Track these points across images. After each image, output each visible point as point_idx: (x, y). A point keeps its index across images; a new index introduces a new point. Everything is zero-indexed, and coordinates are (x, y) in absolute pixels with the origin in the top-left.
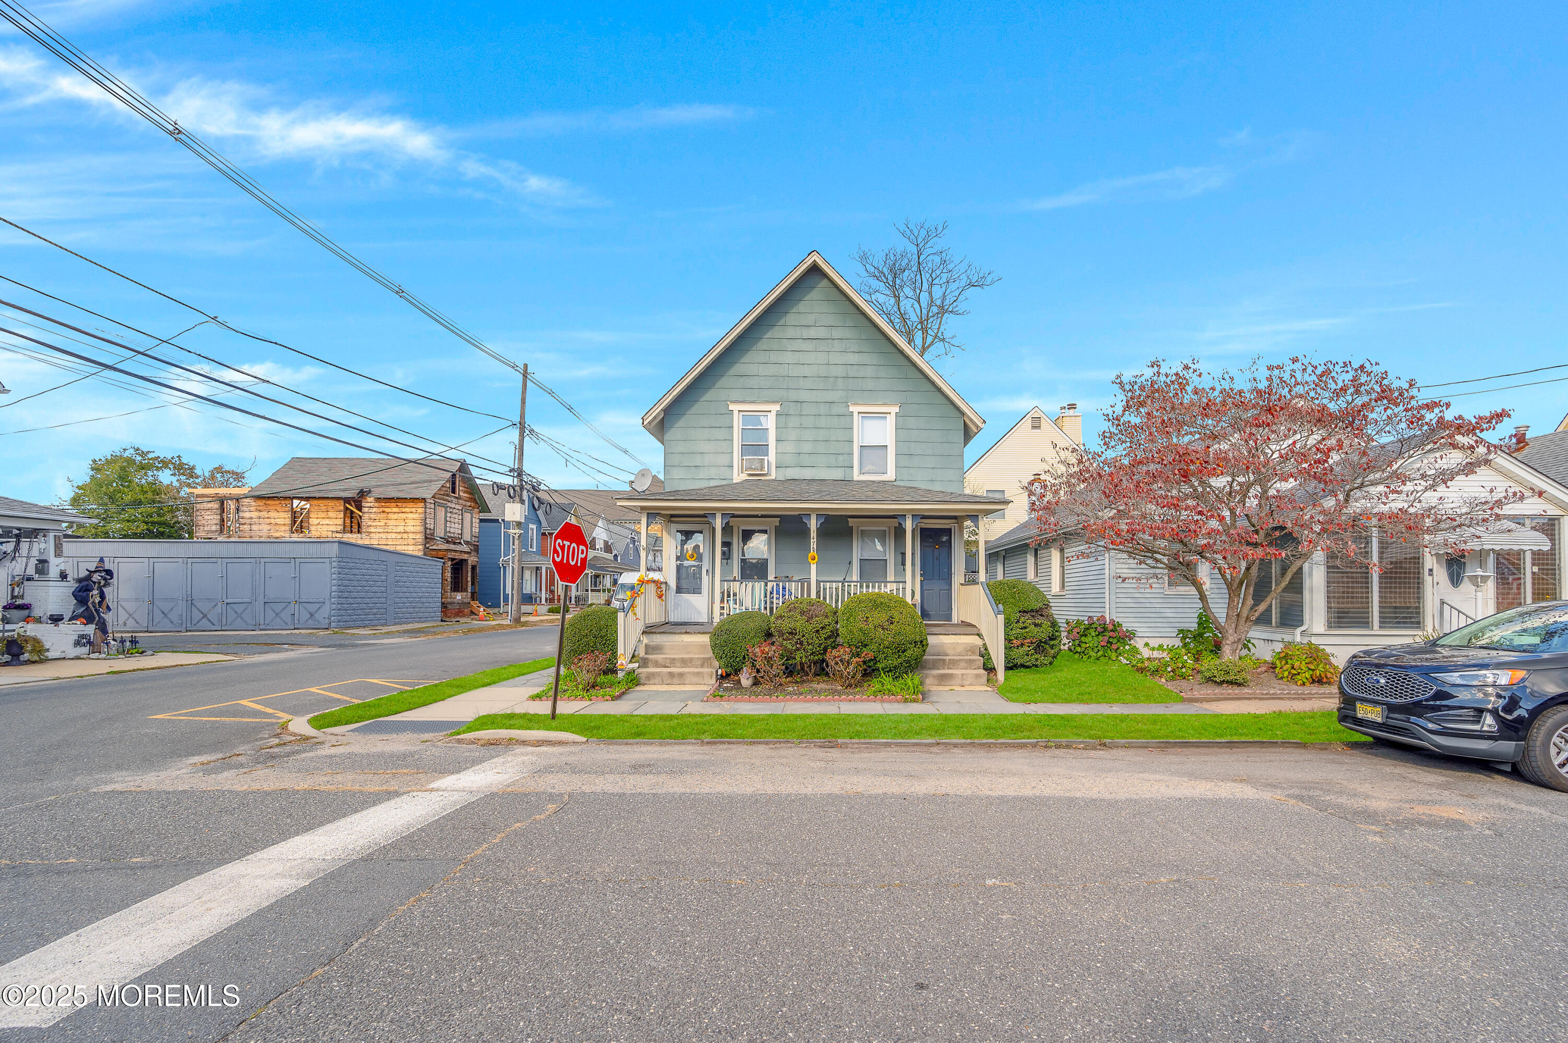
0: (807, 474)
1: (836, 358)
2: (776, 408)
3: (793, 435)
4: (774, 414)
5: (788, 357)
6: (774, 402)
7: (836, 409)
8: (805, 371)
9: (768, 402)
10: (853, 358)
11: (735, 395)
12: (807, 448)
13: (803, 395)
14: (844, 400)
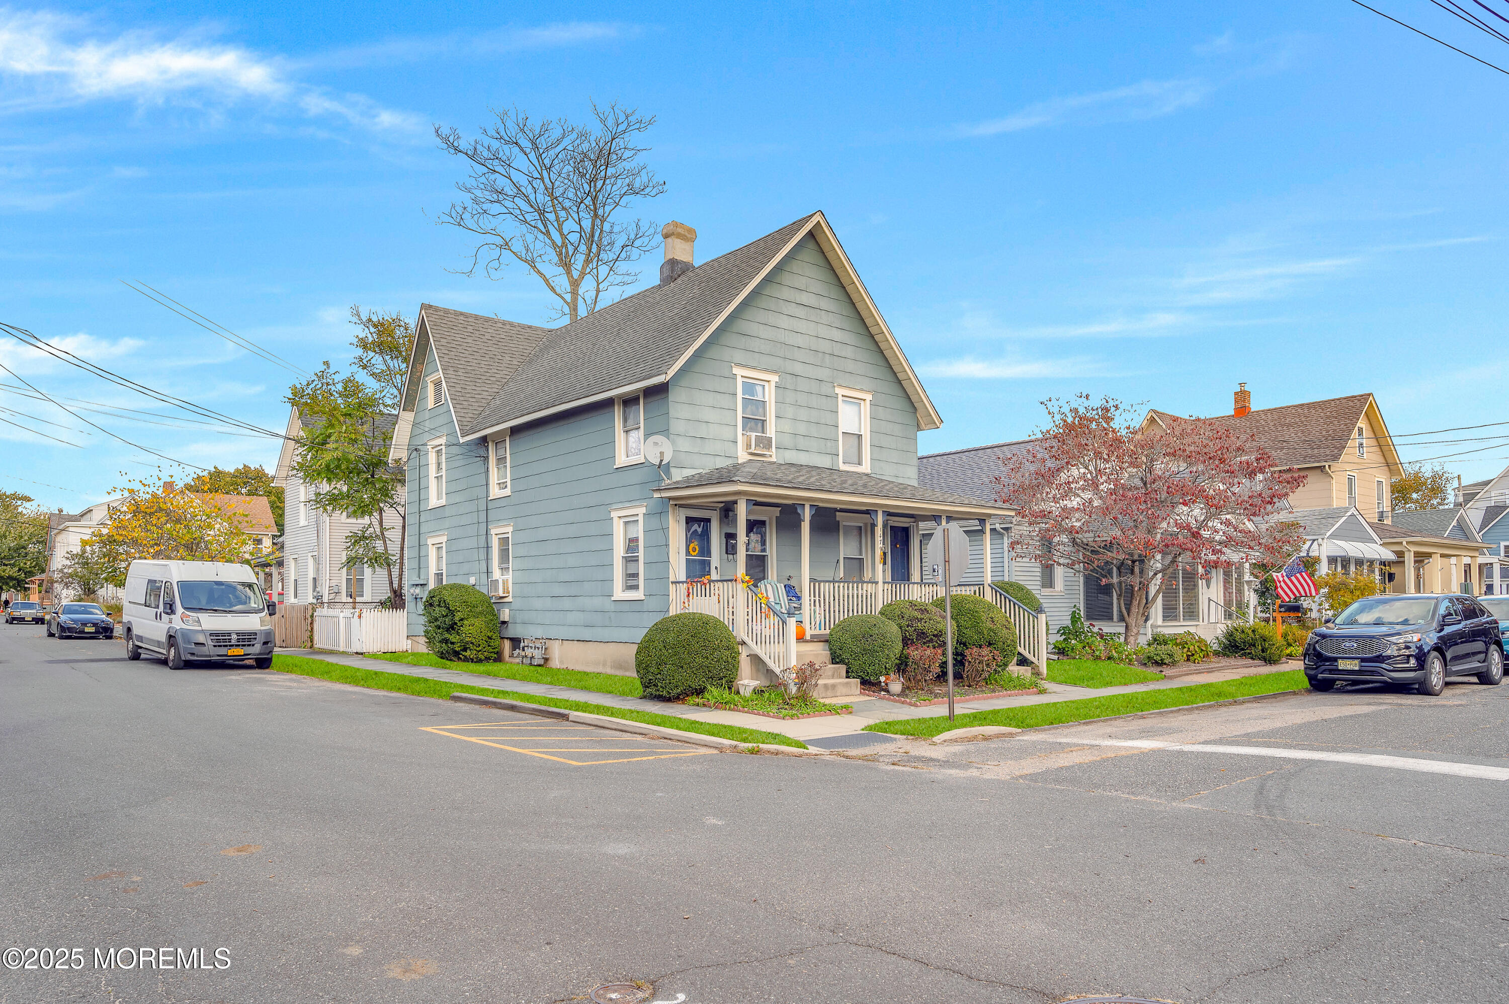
0: (802, 459)
1: (824, 331)
2: (774, 378)
3: (790, 412)
4: (773, 384)
5: (784, 322)
6: (775, 372)
7: (825, 389)
8: (799, 340)
9: (766, 370)
10: (837, 335)
11: (739, 356)
12: (802, 429)
13: (798, 368)
14: (830, 380)
